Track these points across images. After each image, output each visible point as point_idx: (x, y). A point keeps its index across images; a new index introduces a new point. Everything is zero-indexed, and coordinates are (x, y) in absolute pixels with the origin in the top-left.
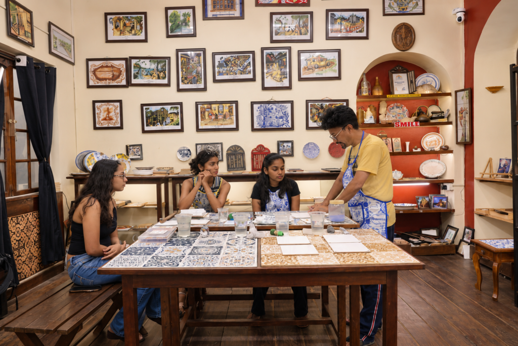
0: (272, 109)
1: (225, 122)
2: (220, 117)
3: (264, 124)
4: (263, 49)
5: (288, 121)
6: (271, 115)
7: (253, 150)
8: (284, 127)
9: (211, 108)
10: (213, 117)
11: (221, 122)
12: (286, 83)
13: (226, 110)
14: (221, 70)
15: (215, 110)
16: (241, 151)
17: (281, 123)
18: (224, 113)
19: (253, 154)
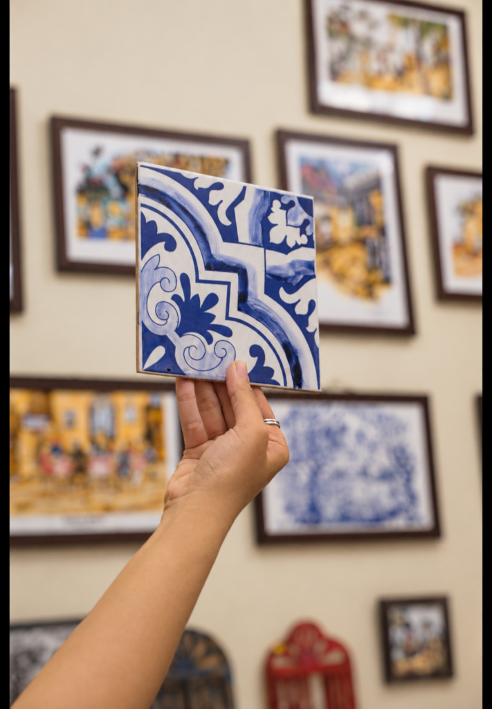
0: (343, 429)
1: (124, 500)
2: (99, 468)
3: (314, 508)
4: (282, 138)
5: (412, 497)
6: (340, 461)
7: (271, 656)
8: (399, 523)
9: (48, 414)
10: (61, 467)
11: (100, 497)
12: (389, 308)
13: (130, 429)
14: (96, 216)
15: (71, 423)
16: (211, 663)
17: (387, 503)
18: (120, 445)
19: (272, 678)
